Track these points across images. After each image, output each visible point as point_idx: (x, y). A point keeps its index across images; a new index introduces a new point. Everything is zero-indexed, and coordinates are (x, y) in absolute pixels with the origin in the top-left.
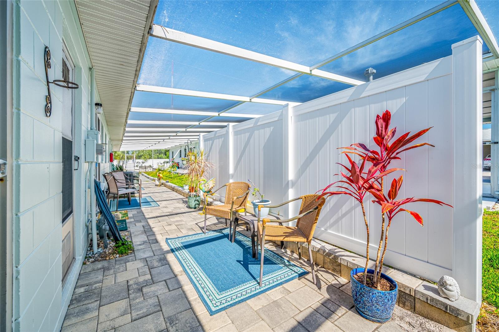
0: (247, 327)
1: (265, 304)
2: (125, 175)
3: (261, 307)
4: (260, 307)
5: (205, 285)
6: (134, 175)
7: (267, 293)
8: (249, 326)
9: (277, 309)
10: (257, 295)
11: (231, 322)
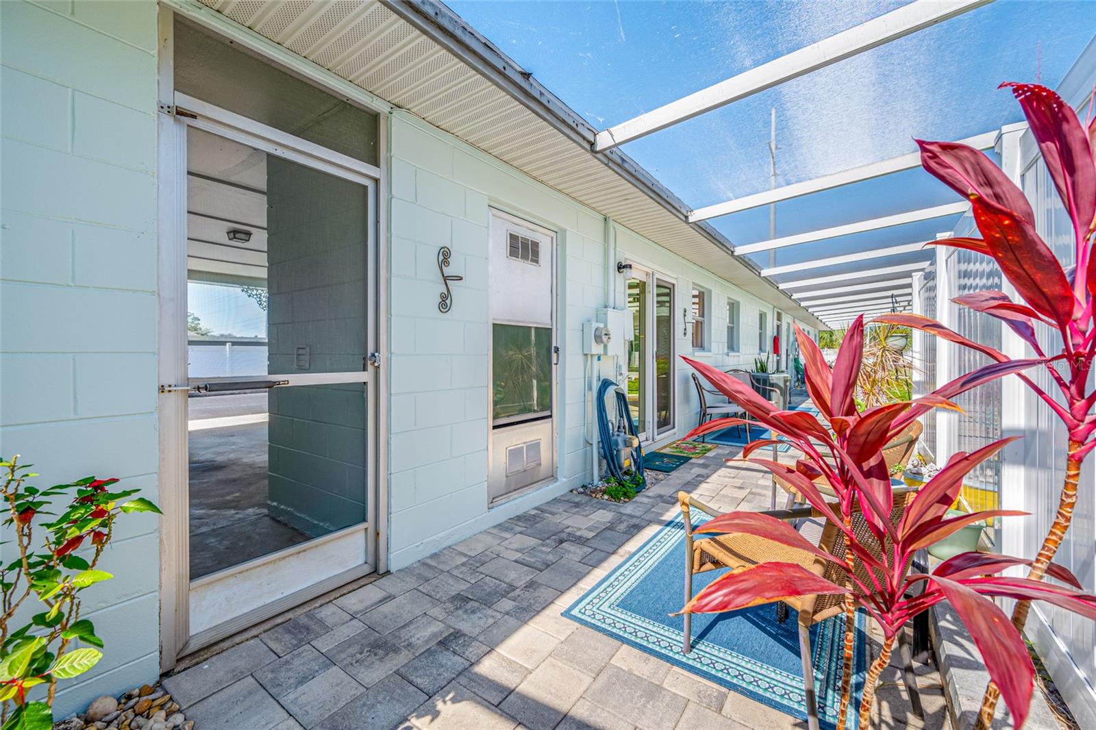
0: (565, 662)
1: (639, 672)
2: (754, 382)
3: (626, 669)
4: (623, 668)
5: (618, 587)
6: (771, 382)
7: (675, 668)
8: (569, 663)
9: (638, 694)
10: (650, 654)
11: (563, 639)
